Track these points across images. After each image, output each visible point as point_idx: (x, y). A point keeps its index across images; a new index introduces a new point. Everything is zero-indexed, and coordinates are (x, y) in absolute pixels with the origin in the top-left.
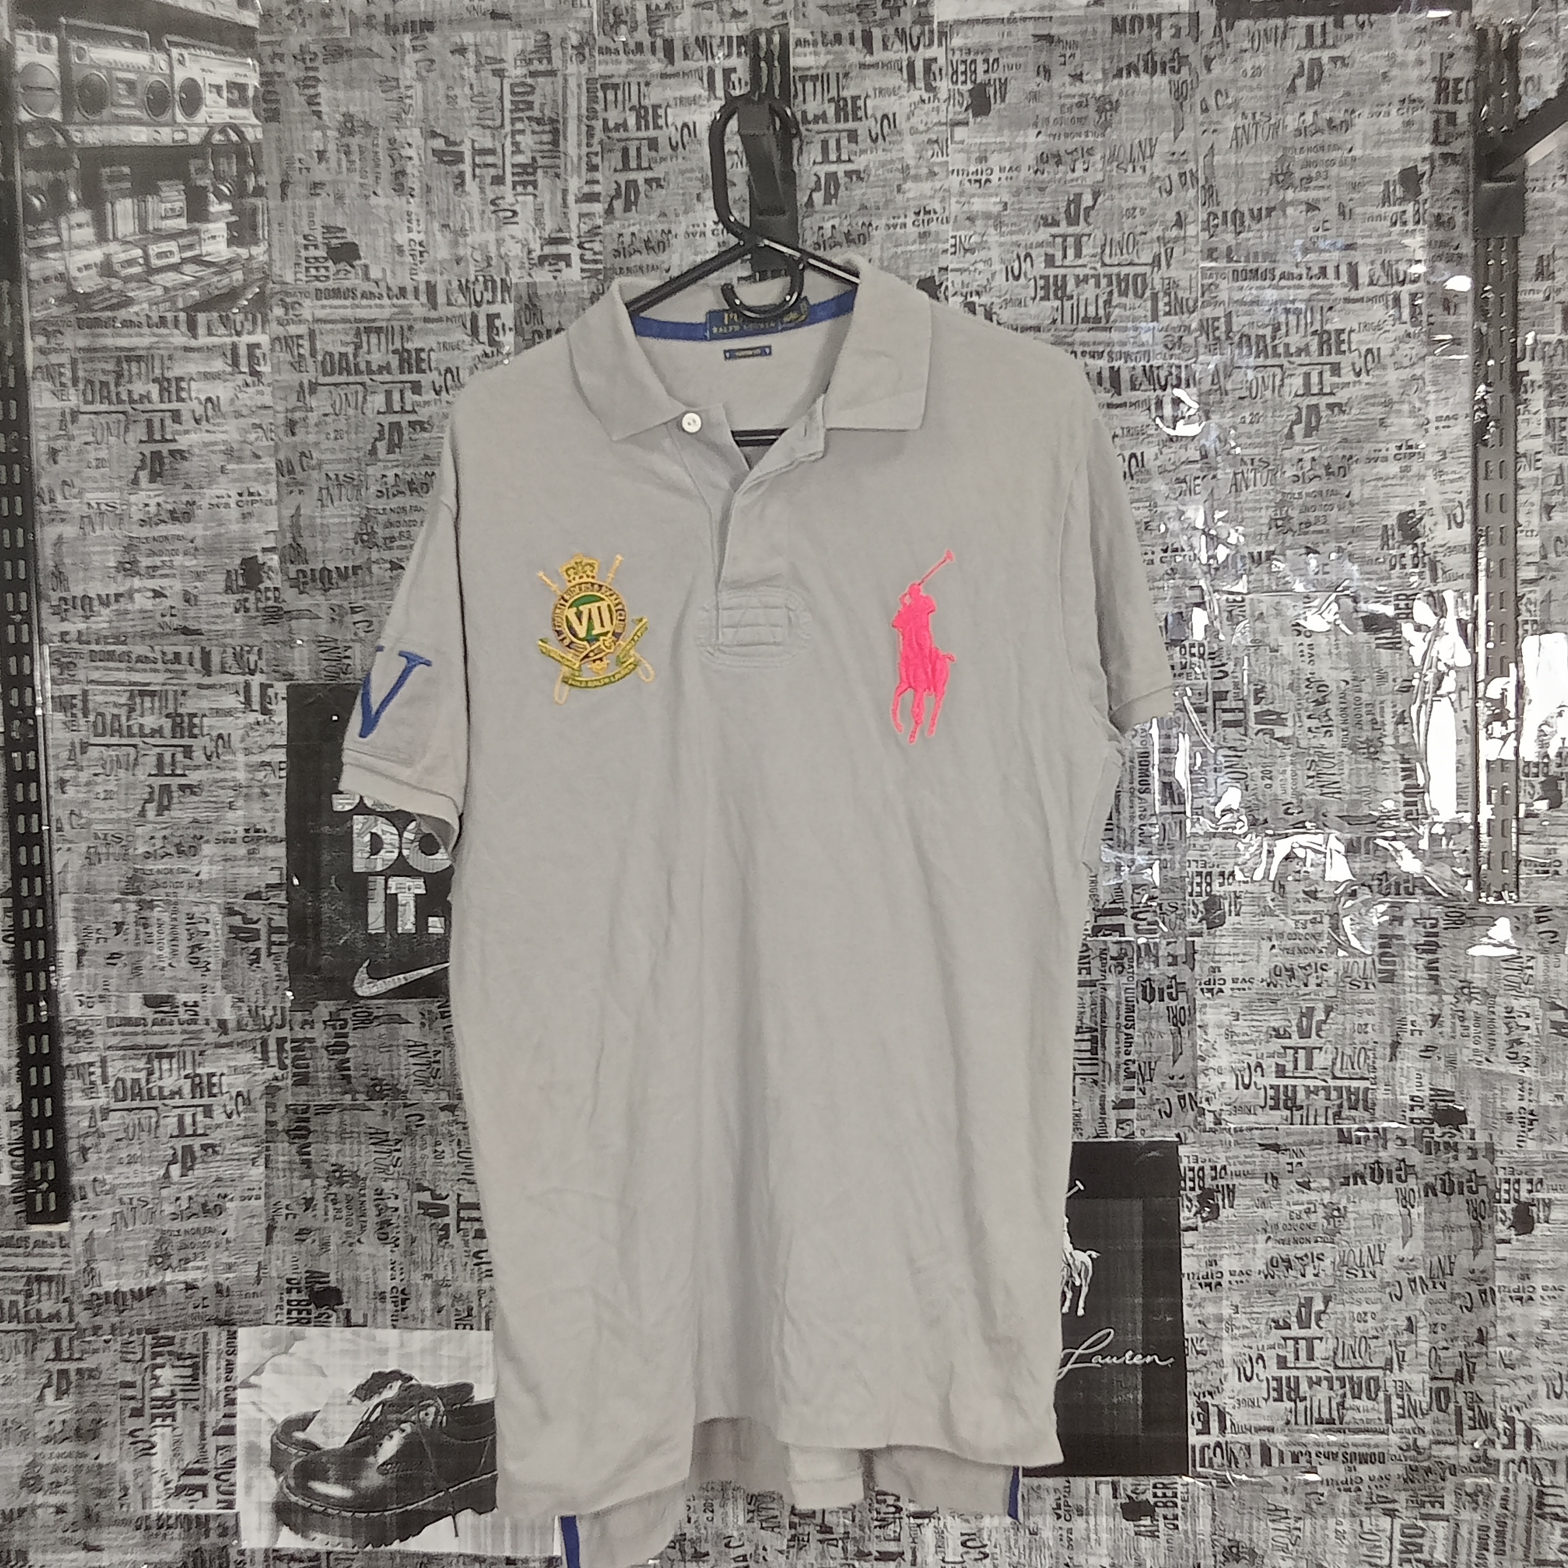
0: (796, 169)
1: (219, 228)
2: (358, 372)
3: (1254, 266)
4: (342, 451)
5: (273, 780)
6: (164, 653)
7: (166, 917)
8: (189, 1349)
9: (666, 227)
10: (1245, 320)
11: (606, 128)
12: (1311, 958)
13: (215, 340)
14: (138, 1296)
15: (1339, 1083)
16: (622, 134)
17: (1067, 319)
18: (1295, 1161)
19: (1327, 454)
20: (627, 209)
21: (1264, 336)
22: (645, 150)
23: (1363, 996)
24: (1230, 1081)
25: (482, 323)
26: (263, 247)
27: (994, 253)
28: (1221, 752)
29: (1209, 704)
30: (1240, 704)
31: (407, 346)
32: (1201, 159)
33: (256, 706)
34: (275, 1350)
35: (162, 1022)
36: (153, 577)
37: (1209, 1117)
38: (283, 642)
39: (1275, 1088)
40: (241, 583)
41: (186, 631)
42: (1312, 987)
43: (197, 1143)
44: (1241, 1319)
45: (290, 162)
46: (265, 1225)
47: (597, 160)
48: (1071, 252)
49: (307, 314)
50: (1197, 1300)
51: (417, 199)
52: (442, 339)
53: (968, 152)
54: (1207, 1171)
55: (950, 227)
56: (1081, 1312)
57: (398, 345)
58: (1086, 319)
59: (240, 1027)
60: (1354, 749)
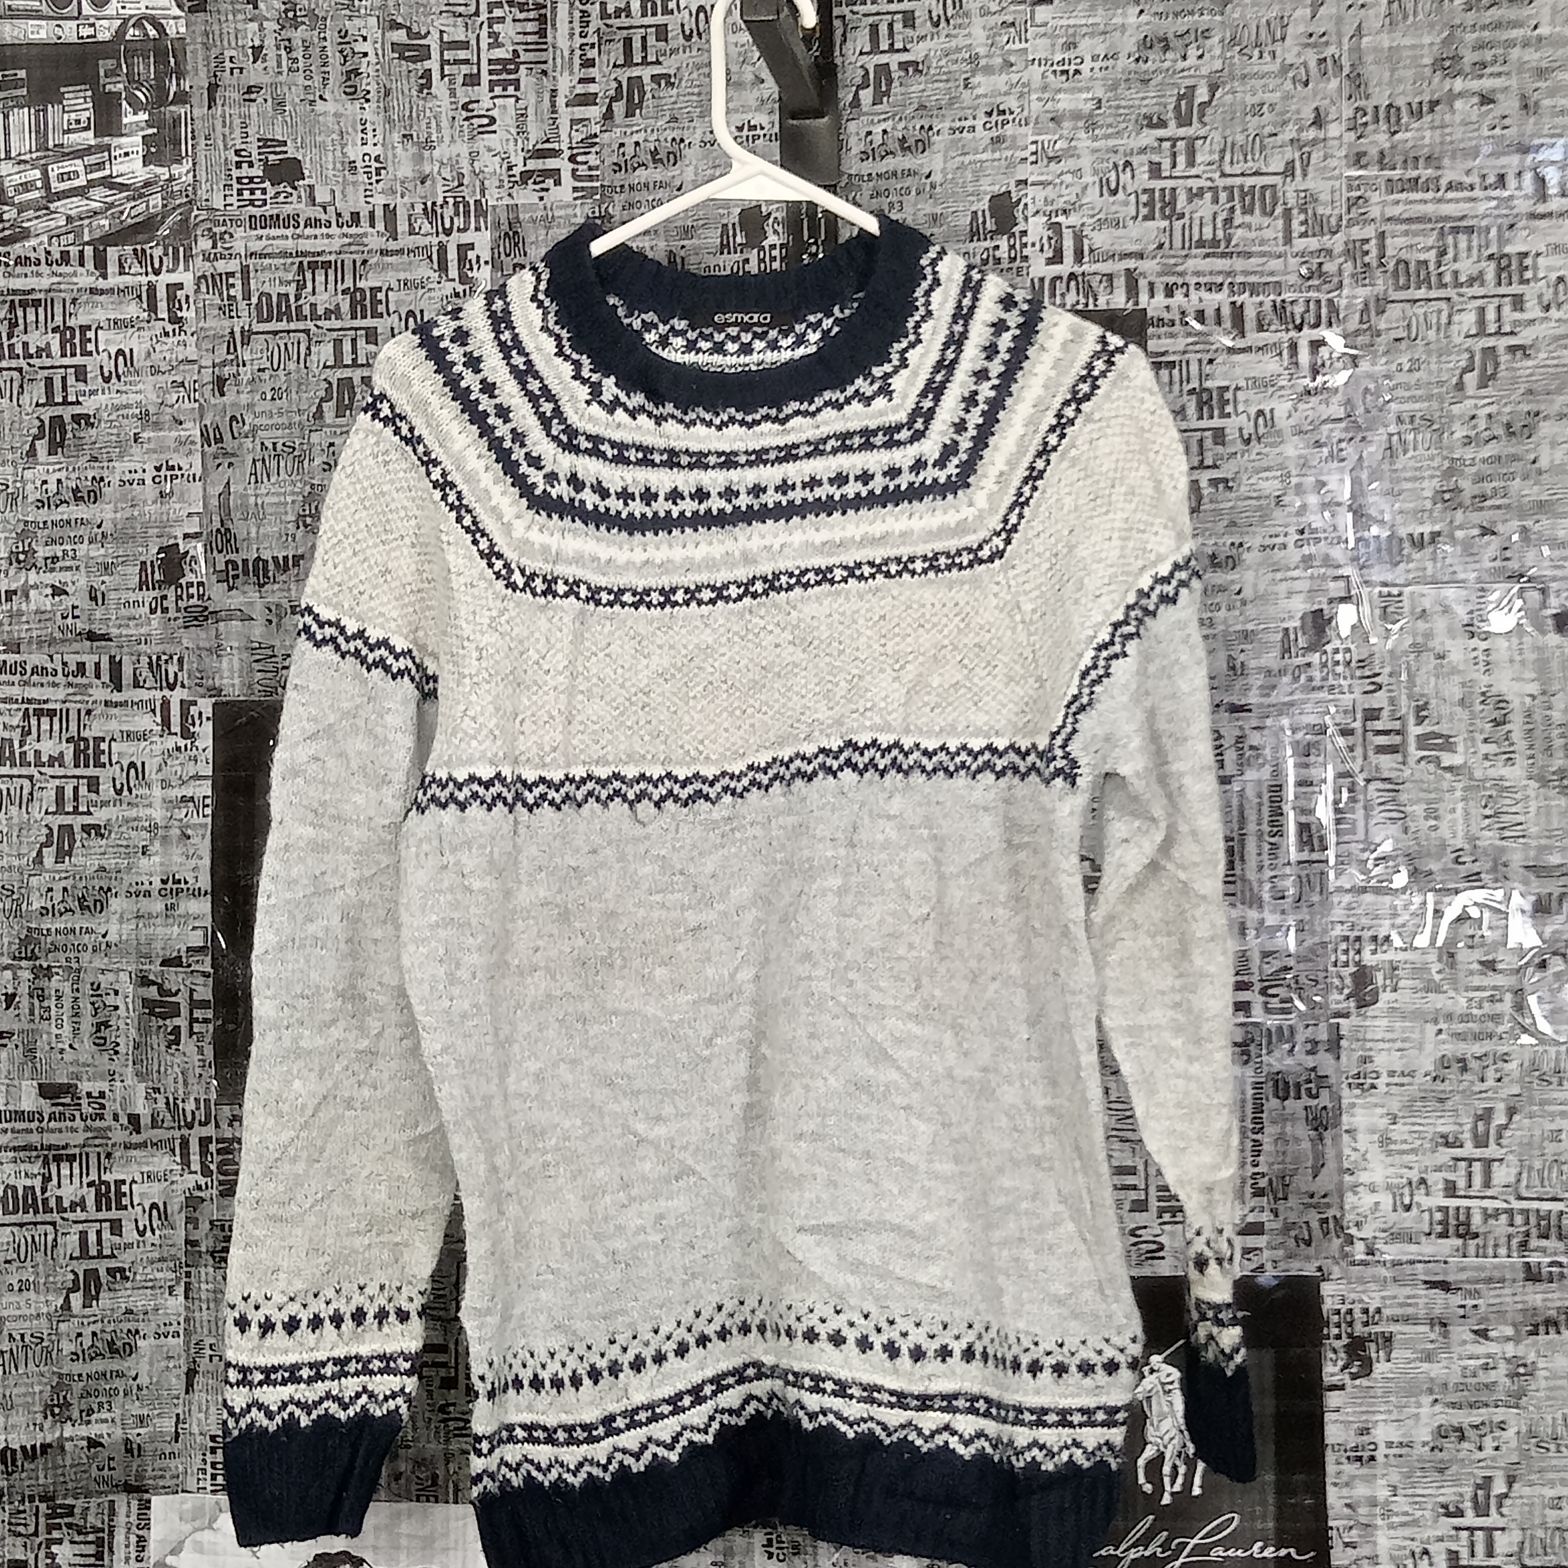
0: (838, 61)
1: (133, 143)
2: (300, 317)
3: (1415, 174)
4: (280, 414)
5: (196, 820)
6: (65, 664)
7: (66, 988)
8: (92, 1520)
9: (676, 134)
10: (1401, 241)
11: (604, 15)
12: (1487, 1046)
13: (128, 280)
14: (30, 1454)
15: (1525, 1205)
16: (624, 21)
17: (1178, 243)
18: (1470, 1302)
19: (1508, 409)
20: (629, 114)
21: (1426, 262)
22: (651, 40)
23: (1555, 1095)
24: (1386, 1200)
25: (452, 255)
26: (187, 165)
27: (1085, 162)
28: (1372, 786)
29: (1358, 725)
30: (1397, 725)
31: (359, 285)
32: (1346, 40)
33: (175, 728)
34: (197, 1524)
35: (62, 1117)
36: (52, 570)
37: (1360, 1247)
38: (209, 650)
39: (1444, 1210)
40: (157, 576)
41: (91, 636)
42: (1490, 1083)
43: (102, 1267)
44: (1401, 1504)
45: (220, 60)
46: (184, 1369)
47: (592, 54)
48: (1181, 159)
49: (239, 246)
50: (1344, 1478)
51: (373, 105)
52: (402, 276)
53: (1053, 36)
54: (1357, 1314)
55: (1028, 130)
56: (1196, 1491)
57: (349, 283)
58: (1201, 244)
59: (154, 1124)
60: (1544, 782)
